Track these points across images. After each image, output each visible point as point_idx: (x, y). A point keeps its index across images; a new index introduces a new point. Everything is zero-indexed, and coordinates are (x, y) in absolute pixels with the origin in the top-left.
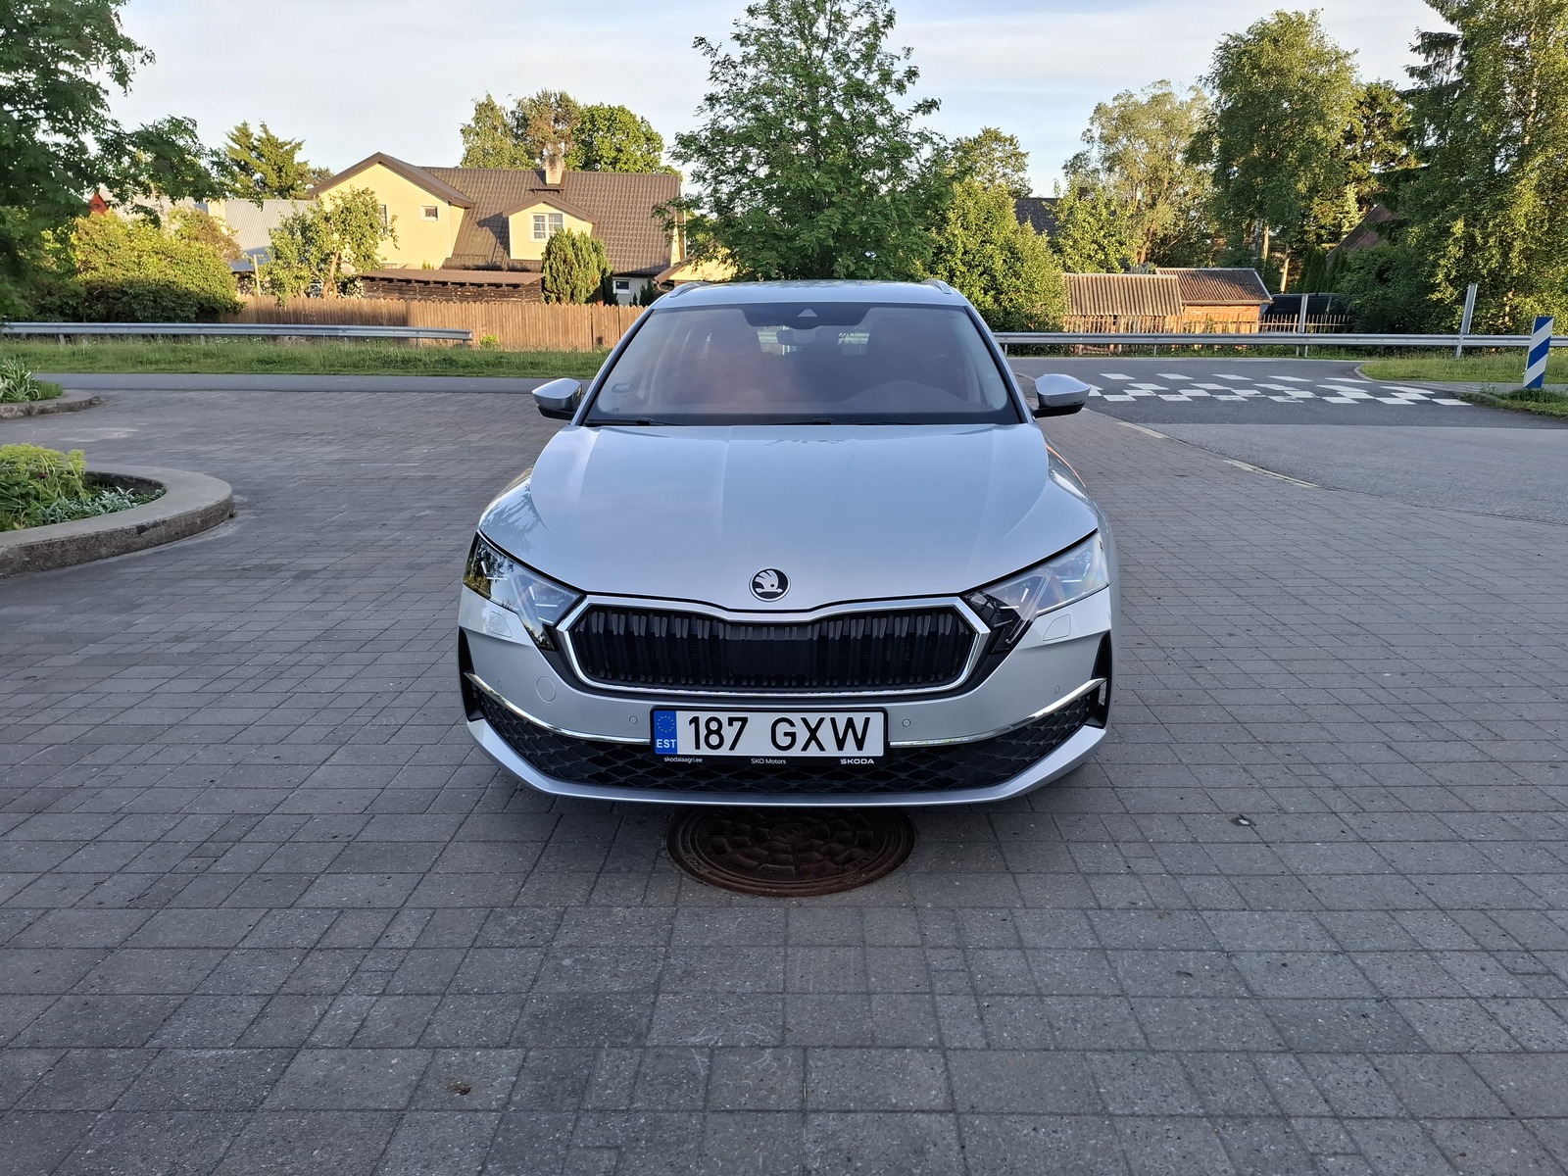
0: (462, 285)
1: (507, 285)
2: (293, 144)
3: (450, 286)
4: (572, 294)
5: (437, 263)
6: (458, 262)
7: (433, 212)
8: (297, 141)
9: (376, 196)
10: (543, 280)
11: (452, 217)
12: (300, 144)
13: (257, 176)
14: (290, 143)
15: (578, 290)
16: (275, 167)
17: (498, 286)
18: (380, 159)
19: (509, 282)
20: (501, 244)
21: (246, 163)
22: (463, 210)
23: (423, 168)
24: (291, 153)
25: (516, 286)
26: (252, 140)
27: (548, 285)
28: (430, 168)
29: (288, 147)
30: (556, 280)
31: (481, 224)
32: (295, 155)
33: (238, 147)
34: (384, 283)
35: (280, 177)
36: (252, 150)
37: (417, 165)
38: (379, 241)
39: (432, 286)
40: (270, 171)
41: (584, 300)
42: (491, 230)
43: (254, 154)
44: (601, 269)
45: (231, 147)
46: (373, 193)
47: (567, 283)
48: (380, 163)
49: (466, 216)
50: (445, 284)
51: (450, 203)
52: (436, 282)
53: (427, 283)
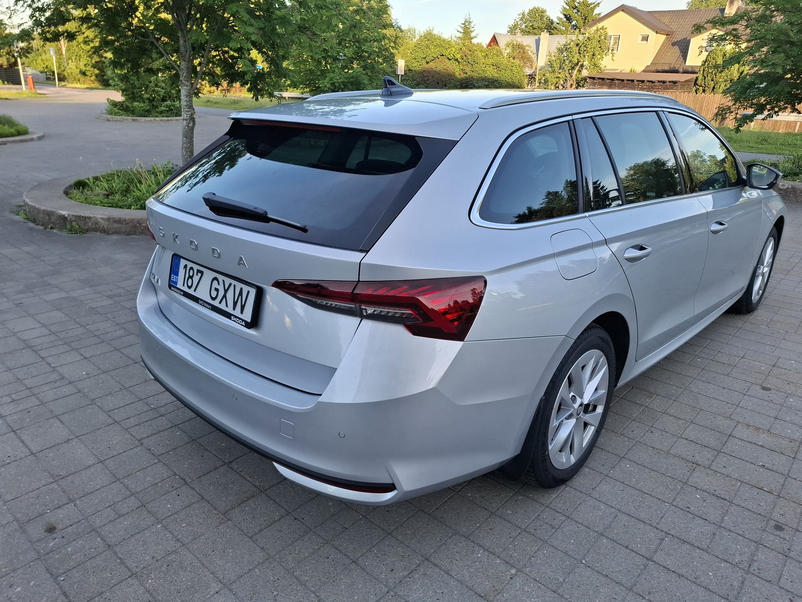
0: (643, 81)
1: (670, 82)
2: (596, 4)
3: (636, 83)
4: (714, 88)
5: (639, 68)
6: (653, 68)
7: (645, 38)
8: (598, 2)
9: (608, 30)
10: (697, 79)
11: (657, 40)
12: (599, 3)
13: (574, 23)
14: (594, 3)
15: (718, 85)
16: (583, 17)
17: (664, 82)
18: (623, 8)
19: (671, 80)
20: (682, 56)
21: (570, 16)
22: (665, 36)
23: (649, 12)
24: (593, 9)
25: (675, 83)
26: (576, 3)
27: (699, 82)
28: (653, 12)
29: (592, 6)
30: (705, 79)
31: (674, 44)
32: (595, 10)
33: (568, 8)
34: (600, 80)
35: (584, 23)
36: (574, 9)
37: (646, 10)
38: (604, 56)
39: (625, 82)
40: (580, 18)
41: (721, 91)
42: (679, 47)
43: (575, 11)
44: (740, 71)
45: (565, 8)
46: (606, 28)
47: (712, 80)
48: (623, 10)
49: (666, 39)
50: (633, 81)
51: (657, 32)
52: (628, 80)
53: (623, 80)
